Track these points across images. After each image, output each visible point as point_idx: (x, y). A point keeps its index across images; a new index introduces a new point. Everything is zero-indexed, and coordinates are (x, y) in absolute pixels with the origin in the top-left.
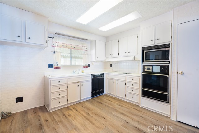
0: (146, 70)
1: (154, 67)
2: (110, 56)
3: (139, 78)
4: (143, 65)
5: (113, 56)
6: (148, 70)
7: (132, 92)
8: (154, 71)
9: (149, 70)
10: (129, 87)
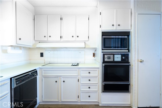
0: (106, 60)
1: (115, 55)
2: (45, 39)
3: (97, 69)
4: (103, 54)
5: (50, 39)
6: (108, 59)
7: (89, 90)
8: (115, 60)
9: (110, 59)
10: (84, 85)
